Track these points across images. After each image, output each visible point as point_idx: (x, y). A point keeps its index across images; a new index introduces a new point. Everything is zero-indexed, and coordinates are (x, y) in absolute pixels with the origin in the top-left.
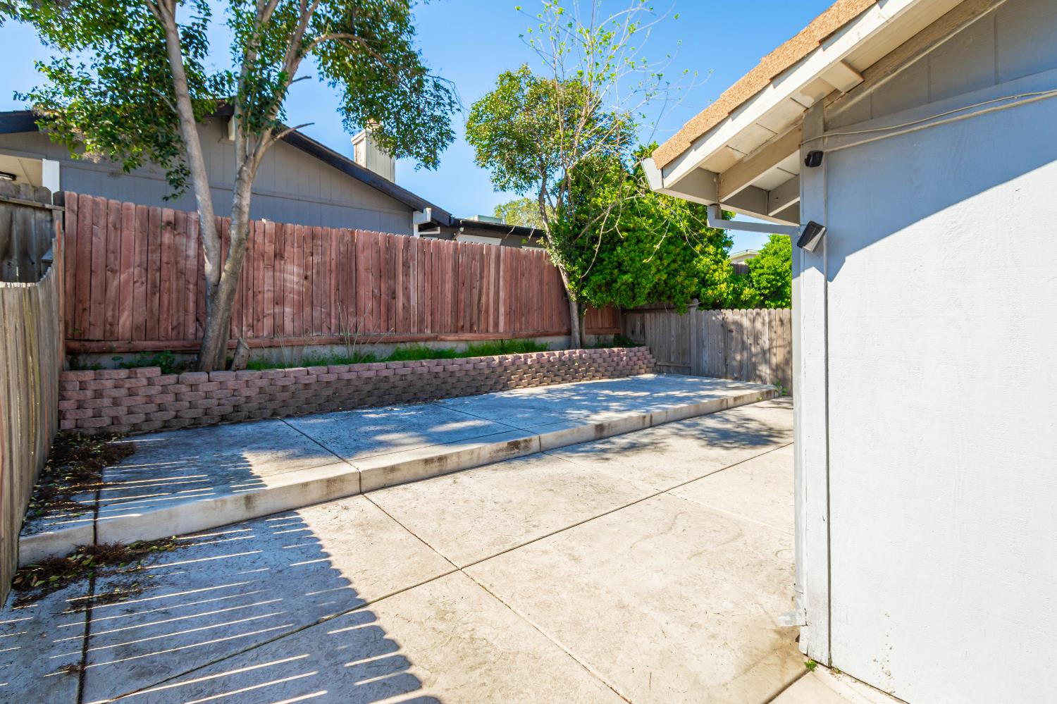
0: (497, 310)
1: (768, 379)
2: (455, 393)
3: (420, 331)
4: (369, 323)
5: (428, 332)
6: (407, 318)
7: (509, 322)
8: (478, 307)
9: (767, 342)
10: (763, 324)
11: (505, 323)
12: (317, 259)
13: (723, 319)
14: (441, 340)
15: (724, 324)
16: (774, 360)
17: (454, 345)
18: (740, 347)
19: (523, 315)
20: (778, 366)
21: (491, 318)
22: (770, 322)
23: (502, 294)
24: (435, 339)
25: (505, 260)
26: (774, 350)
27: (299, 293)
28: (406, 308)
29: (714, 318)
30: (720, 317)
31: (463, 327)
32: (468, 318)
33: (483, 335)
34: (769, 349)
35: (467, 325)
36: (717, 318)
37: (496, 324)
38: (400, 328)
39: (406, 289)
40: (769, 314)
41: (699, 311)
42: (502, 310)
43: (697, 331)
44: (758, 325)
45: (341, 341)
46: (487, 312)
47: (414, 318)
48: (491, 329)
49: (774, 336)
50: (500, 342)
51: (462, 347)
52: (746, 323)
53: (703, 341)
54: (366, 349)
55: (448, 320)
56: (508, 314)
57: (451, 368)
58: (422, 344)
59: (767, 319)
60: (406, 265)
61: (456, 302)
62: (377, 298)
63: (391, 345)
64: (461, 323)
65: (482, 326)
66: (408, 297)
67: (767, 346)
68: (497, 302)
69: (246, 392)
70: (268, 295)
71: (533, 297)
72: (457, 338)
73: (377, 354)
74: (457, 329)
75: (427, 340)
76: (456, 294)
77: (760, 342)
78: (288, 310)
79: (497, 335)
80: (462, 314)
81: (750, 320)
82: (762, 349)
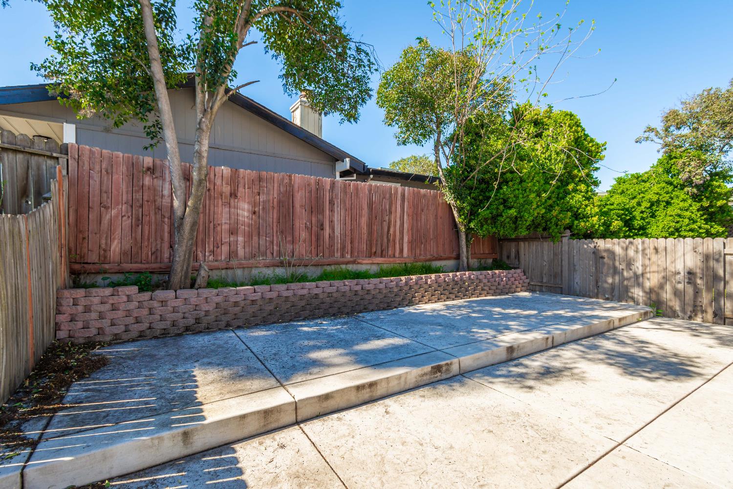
0: (402, 239)
1: (641, 301)
2: (371, 307)
3: (343, 256)
4: (302, 249)
5: (348, 256)
6: (331, 246)
7: (411, 249)
8: (387, 237)
9: (640, 268)
10: (637, 251)
11: (408, 250)
12: (262, 198)
13: (595, 247)
14: (359, 263)
15: (596, 252)
16: (648, 284)
17: (368, 267)
18: (611, 271)
19: (422, 243)
20: (651, 290)
21: (397, 246)
22: (644, 250)
23: (405, 226)
24: (354, 262)
25: (408, 199)
26: (648, 275)
27: (249, 225)
28: (331, 237)
29: (585, 246)
30: (592, 246)
31: (375, 252)
32: (379, 245)
33: (391, 260)
34: (643, 274)
35: (379, 251)
36: (588, 246)
37: (401, 251)
38: (327, 252)
39: (331, 222)
40: (643, 243)
41: (571, 240)
42: (406, 239)
43: (569, 258)
44: (631, 253)
45: (281, 264)
46: (394, 241)
47: (338, 245)
48: (397, 254)
49: (647, 262)
50: (404, 265)
51: (374, 269)
52: (618, 250)
53: (574, 265)
54: (301, 270)
55: (364, 246)
56: (410, 242)
57: (367, 287)
58: (344, 267)
59: (640, 247)
60: (331, 202)
61: (370, 233)
62: (309, 229)
63: (320, 267)
64: (374, 250)
65: (390, 252)
66: (332, 228)
67: (640, 272)
68: (402, 232)
69: (205, 307)
70: (225, 227)
71: (430, 229)
72: (371, 262)
73: (309, 275)
74: (371, 254)
75: (347, 263)
76: (370, 225)
77: (633, 267)
78: (241, 239)
79: (402, 259)
80: (375, 242)
81: (622, 248)
82: (635, 273)
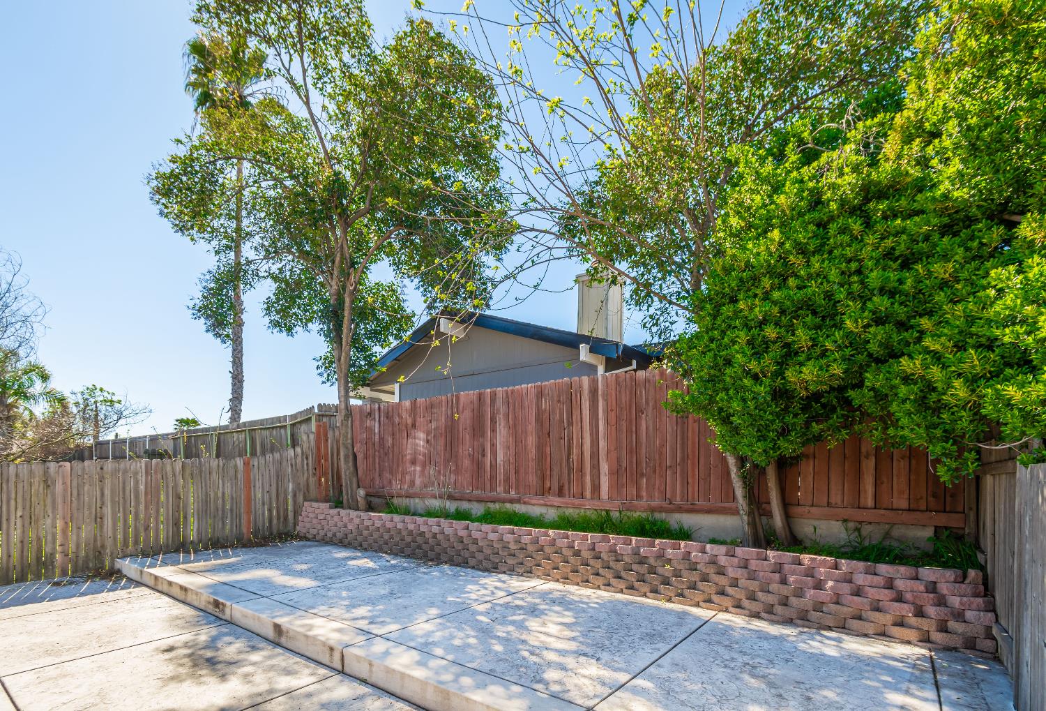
0: (596, 467)
4: (465, 479)
5: (513, 493)
6: (493, 477)
7: (616, 486)
8: (568, 463)
11: (611, 487)
12: (433, 425)
14: (525, 503)
17: (543, 510)
19: (642, 475)
21: (588, 479)
23: (602, 444)
24: (518, 501)
25: (606, 396)
27: (424, 455)
28: (494, 466)
31: (550, 488)
32: (555, 479)
33: (577, 502)
35: (555, 487)
37: (596, 488)
38: (488, 486)
39: (493, 445)
42: (604, 467)
45: (451, 497)
46: (581, 469)
47: (500, 477)
48: (588, 493)
50: (604, 513)
51: (552, 514)
54: (465, 506)
55: (533, 479)
56: (615, 473)
58: (508, 505)
60: (493, 420)
61: (541, 455)
62: (472, 457)
63: (483, 504)
64: (548, 484)
65: (574, 489)
66: (494, 454)
68: (595, 455)
70: (408, 457)
71: (663, 445)
72: (542, 502)
73: (474, 512)
74: (543, 492)
75: (511, 501)
76: (540, 448)
78: (418, 468)
79: (596, 502)
80: (548, 473)
